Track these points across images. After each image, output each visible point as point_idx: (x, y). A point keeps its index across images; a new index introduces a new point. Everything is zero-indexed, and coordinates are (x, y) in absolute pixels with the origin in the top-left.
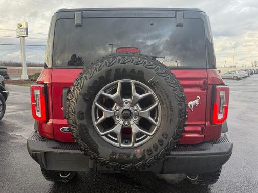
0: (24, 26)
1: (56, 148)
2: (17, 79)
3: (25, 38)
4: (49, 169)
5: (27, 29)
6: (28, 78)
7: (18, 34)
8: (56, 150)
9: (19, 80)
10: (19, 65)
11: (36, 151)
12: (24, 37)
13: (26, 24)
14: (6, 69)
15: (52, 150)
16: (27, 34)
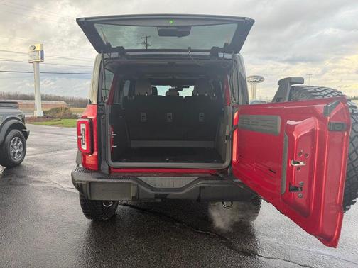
0: (38, 48)
1: (100, 178)
2: (30, 116)
3: (40, 64)
4: (93, 199)
5: (42, 52)
6: (42, 115)
7: (30, 58)
8: (100, 180)
9: (31, 118)
10: (32, 98)
11: (81, 181)
12: (37, 62)
13: (42, 45)
14: (17, 103)
15: (96, 180)
16: (42, 58)
